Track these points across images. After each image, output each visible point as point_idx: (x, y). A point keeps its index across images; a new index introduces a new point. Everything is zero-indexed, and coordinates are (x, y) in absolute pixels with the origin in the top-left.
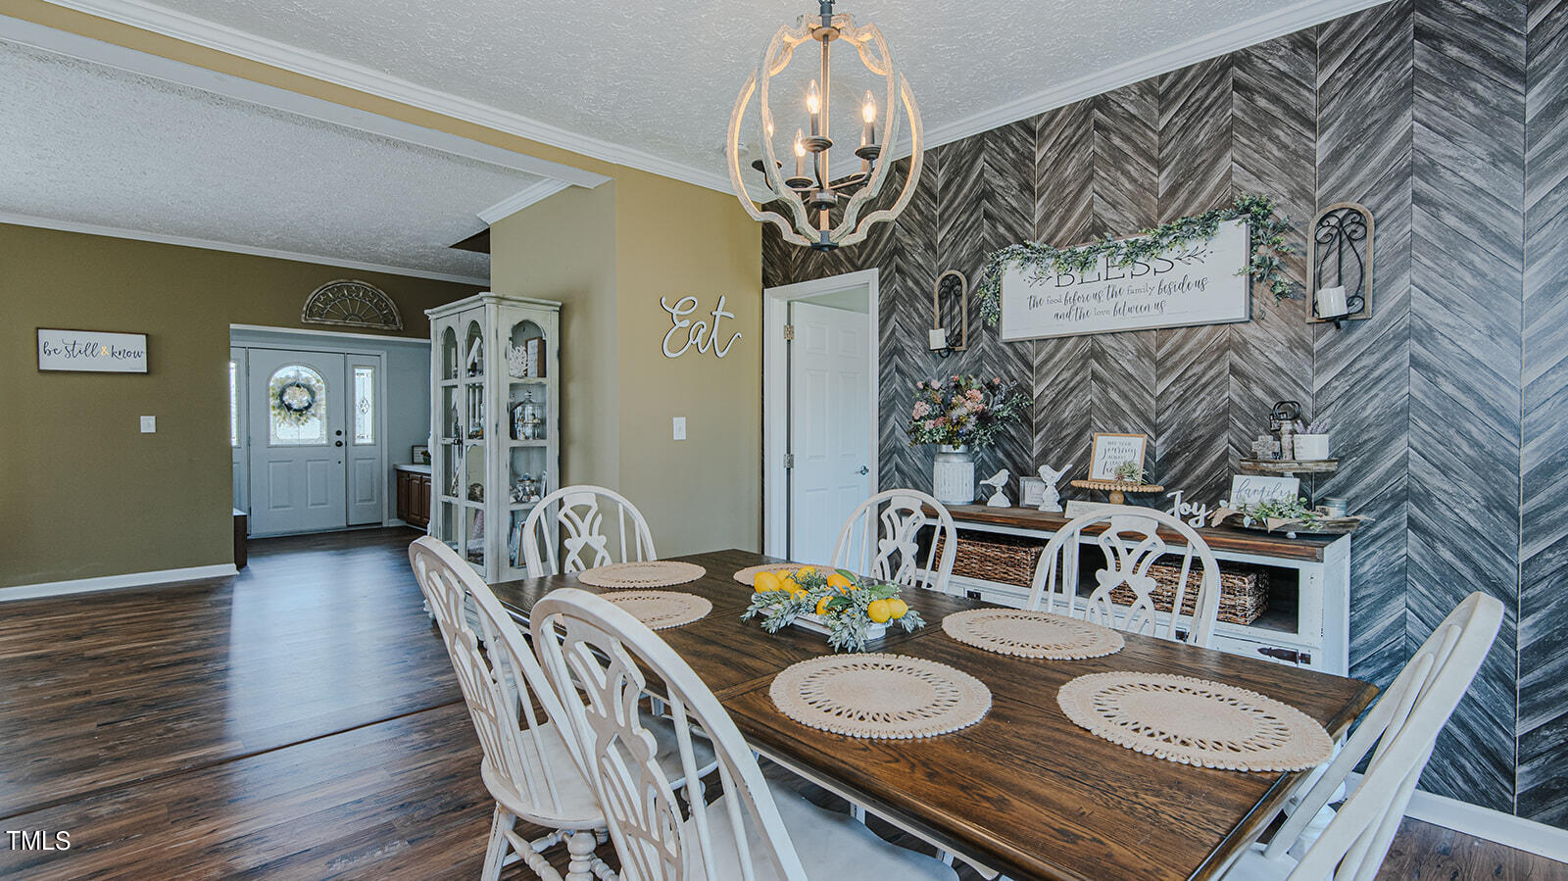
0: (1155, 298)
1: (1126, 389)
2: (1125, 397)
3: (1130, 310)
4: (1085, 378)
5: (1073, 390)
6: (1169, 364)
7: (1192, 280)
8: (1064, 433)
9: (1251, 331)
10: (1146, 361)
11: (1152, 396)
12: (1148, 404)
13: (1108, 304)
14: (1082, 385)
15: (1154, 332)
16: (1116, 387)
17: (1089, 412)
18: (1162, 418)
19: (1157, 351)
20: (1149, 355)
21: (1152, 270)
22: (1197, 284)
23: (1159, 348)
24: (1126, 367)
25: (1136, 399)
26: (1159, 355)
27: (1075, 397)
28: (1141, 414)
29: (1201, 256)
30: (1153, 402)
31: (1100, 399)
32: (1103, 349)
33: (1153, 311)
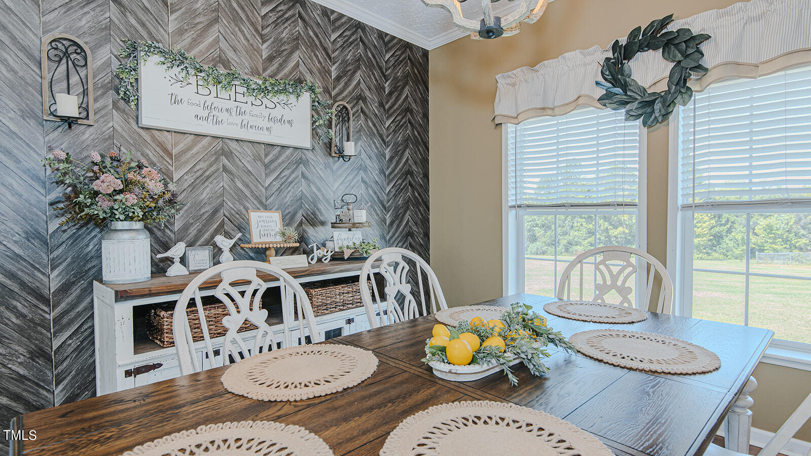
0: (266, 124)
1: (247, 181)
2: (247, 186)
3: (251, 127)
4: (218, 170)
5: (208, 177)
6: (272, 167)
7: (286, 118)
8: (203, 211)
9: (310, 155)
10: (259, 163)
11: (263, 186)
12: (261, 191)
13: (238, 120)
14: (216, 175)
15: (263, 145)
16: (240, 178)
17: (222, 195)
18: (270, 201)
19: (265, 158)
20: (261, 160)
21: (264, 105)
22: (289, 122)
23: (266, 155)
24: (246, 165)
25: (253, 188)
26: (267, 161)
27: (211, 183)
28: (257, 198)
29: (290, 106)
30: (264, 191)
31: (229, 186)
32: (230, 150)
33: (266, 132)
